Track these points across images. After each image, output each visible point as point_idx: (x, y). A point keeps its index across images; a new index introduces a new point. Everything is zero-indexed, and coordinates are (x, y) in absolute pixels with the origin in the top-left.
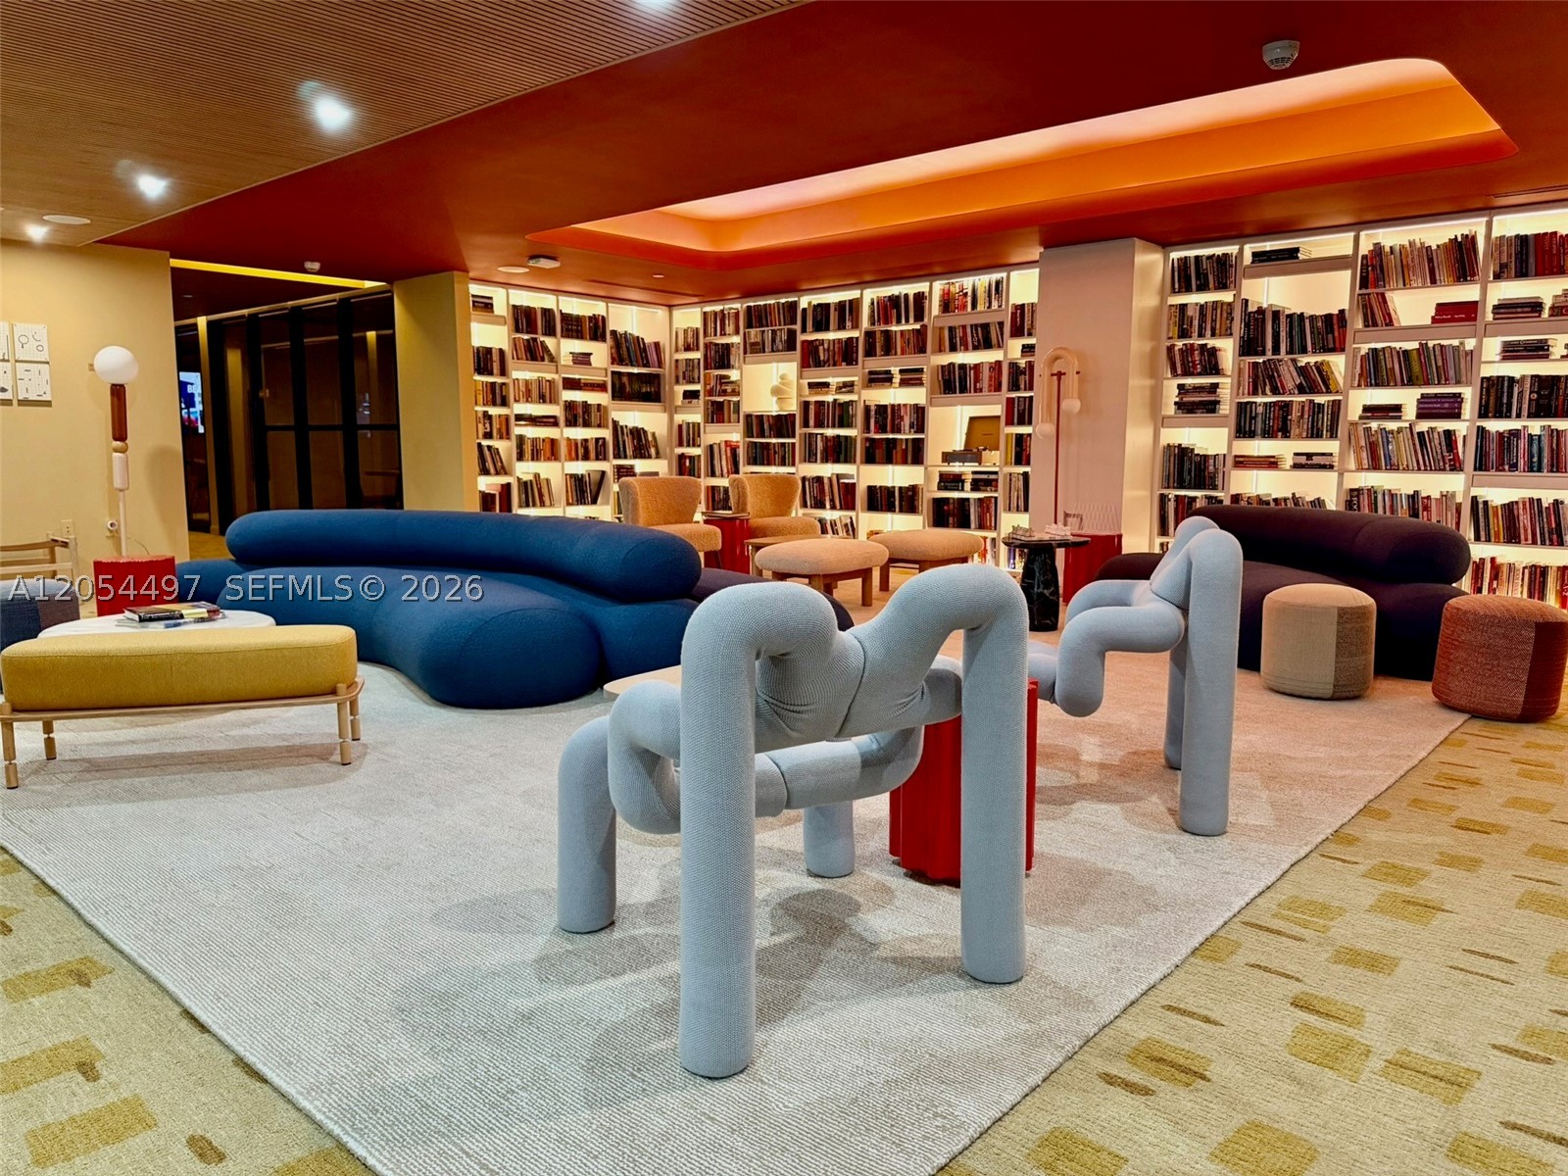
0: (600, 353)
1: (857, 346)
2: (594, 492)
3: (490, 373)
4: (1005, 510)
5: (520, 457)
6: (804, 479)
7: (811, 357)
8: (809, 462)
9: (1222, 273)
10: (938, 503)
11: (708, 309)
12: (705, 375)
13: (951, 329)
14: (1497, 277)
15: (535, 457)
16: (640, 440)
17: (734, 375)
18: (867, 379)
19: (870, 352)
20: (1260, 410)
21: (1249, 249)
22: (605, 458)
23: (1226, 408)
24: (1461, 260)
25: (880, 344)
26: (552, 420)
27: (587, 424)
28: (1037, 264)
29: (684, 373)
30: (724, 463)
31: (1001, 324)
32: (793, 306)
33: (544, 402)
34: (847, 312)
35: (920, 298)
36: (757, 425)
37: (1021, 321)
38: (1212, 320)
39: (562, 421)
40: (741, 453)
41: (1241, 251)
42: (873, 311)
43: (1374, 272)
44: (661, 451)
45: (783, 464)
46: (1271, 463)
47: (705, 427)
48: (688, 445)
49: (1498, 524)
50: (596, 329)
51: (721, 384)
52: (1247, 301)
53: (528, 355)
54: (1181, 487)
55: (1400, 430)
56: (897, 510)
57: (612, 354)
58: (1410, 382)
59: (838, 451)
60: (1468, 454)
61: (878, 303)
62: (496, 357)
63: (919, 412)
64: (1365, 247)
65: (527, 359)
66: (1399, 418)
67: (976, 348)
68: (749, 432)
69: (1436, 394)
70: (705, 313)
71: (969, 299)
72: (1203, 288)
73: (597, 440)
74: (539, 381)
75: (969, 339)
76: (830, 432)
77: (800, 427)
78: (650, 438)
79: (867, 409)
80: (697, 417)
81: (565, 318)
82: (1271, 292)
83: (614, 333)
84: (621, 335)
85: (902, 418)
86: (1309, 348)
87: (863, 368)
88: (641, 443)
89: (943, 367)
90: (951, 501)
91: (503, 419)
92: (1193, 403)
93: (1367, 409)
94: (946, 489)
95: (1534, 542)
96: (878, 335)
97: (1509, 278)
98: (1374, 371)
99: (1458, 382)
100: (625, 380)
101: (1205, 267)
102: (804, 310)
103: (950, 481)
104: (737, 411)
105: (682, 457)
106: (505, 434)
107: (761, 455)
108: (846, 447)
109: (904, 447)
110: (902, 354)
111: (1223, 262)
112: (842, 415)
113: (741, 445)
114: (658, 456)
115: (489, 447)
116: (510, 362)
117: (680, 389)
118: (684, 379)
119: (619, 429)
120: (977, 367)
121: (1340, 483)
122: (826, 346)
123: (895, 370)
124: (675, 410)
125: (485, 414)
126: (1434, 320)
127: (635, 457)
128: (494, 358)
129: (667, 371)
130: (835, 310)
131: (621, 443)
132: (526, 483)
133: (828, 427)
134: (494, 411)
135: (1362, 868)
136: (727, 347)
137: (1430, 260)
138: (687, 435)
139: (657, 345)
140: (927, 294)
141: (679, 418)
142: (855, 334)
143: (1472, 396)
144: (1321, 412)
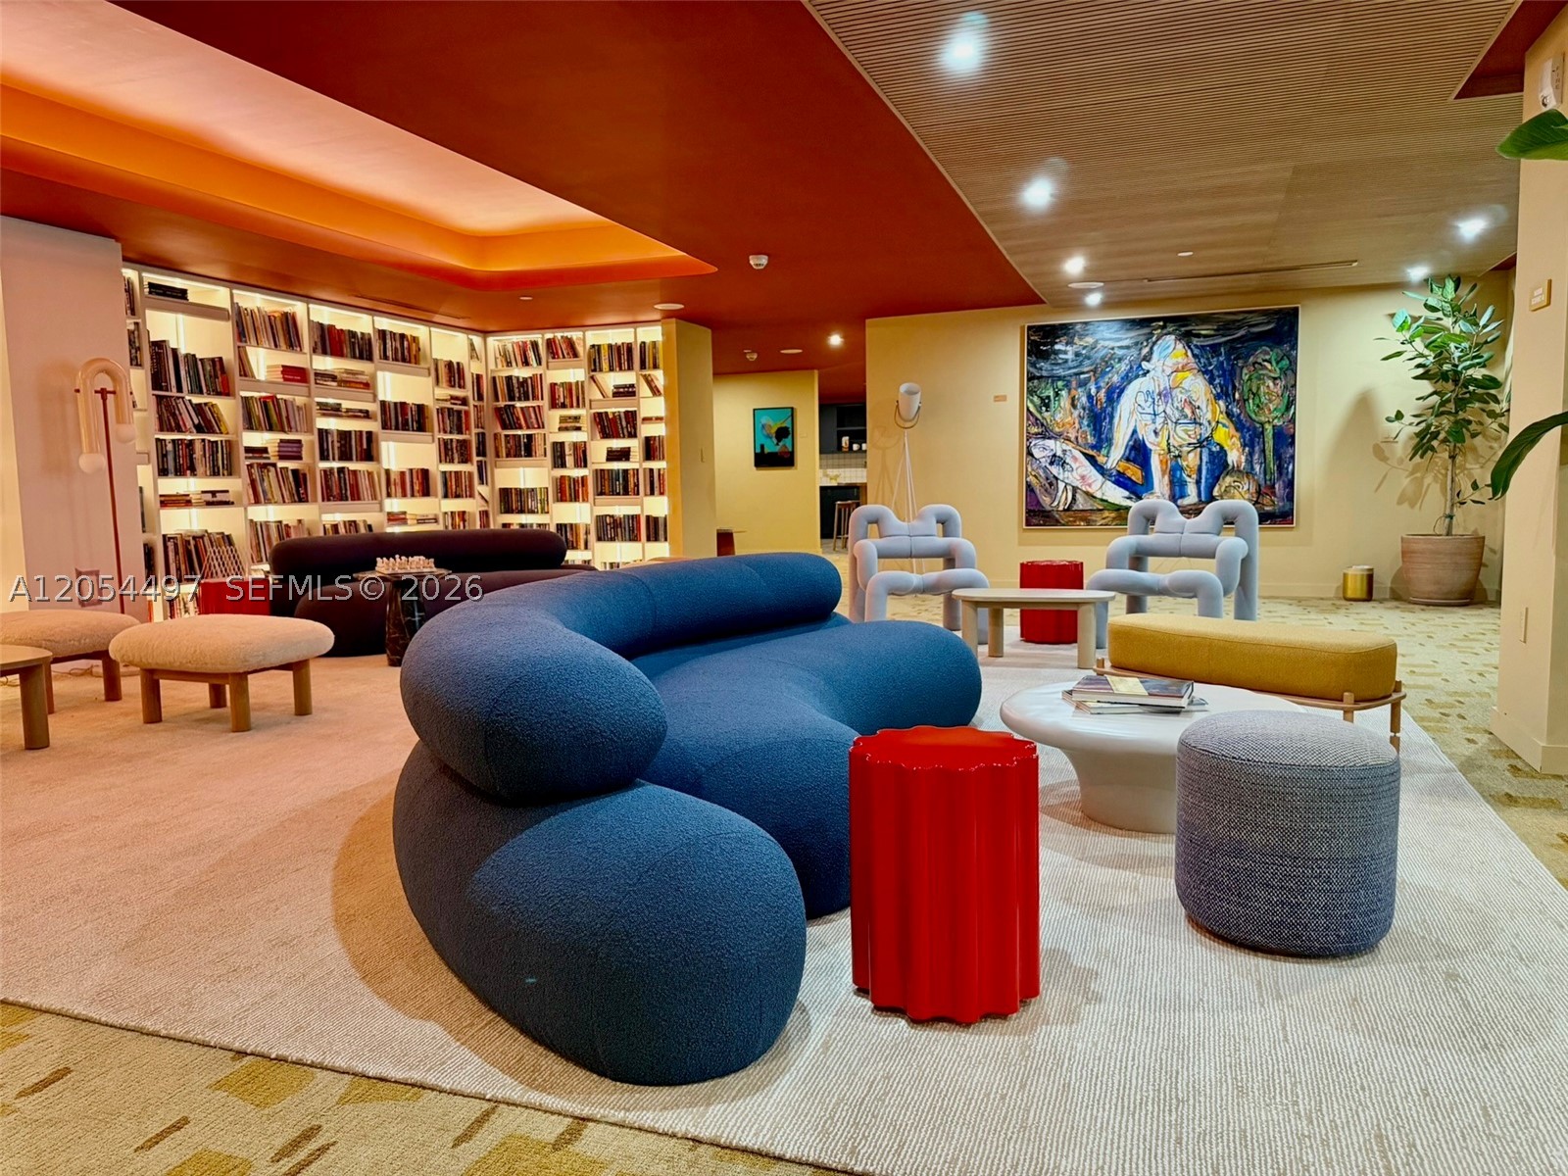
14: (315, 351)
20: (171, 447)
21: (148, 278)
23: (145, 444)
41: (139, 277)
43: (244, 327)
46: (185, 501)
52: (149, 332)
58: (271, 428)
60: (313, 488)
64: (235, 305)
69: (288, 440)
86: (205, 390)
93: (248, 450)
97: (319, 353)
99: (297, 431)
121: (246, 517)
126: (283, 378)
137: (271, 326)
143: (312, 442)
144: (217, 452)
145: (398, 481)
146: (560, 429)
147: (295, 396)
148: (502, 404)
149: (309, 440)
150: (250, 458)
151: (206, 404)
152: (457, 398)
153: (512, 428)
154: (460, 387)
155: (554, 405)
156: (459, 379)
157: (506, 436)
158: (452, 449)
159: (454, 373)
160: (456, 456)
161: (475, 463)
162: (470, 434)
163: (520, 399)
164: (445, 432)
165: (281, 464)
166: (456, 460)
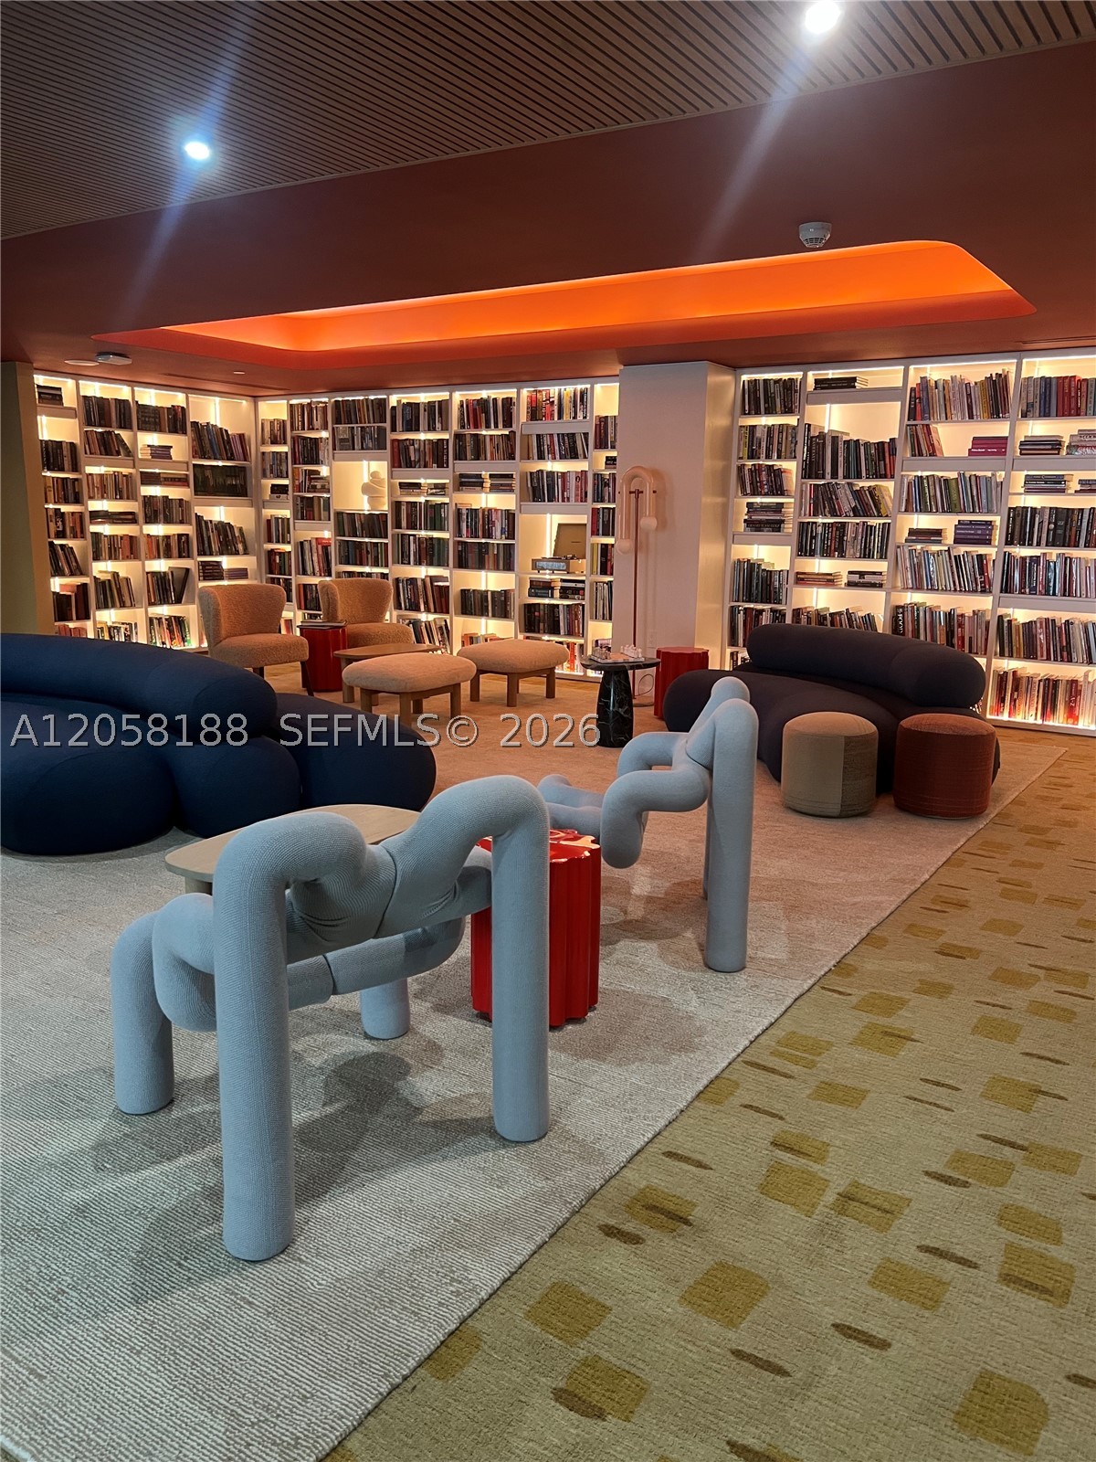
0: (179, 446)
1: (448, 448)
2: (178, 589)
3: (62, 470)
4: (591, 618)
5: (97, 558)
6: (397, 581)
7: (402, 457)
8: (402, 563)
9: (787, 397)
10: (529, 609)
11: (294, 402)
12: (293, 469)
13: (539, 436)
14: (1024, 415)
15: (113, 556)
16: (226, 536)
17: (324, 471)
18: (458, 483)
19: (460, 455)
20: (820, 530)
21: (812, 376)
22: (189, 556)
23: (790, 528)
24: (995, 397)
25: (470, 448)
26: (130, 517)
27: (168, 521)
28: (617, 378)
29: (271, 466)
30: (315, 558)
31: (586, 435)
32: (382, 403)
33: (121, 498)
34: (437, 413)
35: (508, 403)
36: (348, 522)
37: (604, 433)
38: (778, 443)
39: (141, 518)
40: (333, 551)
41: (805, 376)
42: (462, 414)
43: (921, 404)
44: (250, 549)
45: (376, 564)
46: (828, 580)
47: (294, 523)
48: (278, 542)
49: (1019, 640)
50: (175, 420)
51: (311, 479)
52: (809, 425)
53: (102, 448)
54: (750, 601)
55: (939, 553)
56: (490, 614)
57: (193, 447)
58: (950, 508)
59: (431, 553)
60: (995, 575)
61: (467, 406)
62: (66, 452)
63: (510, 516)
64: (914, 381)
65: (101, 454)
66: (939, 542)
67: (563, 457)
68: (339, 530)
69: (971, 521)
70: (291, 405)
71: (556, 408)
72: (770, 411)
73: (180, 536)
74: (116, 475)
75: (557, 448)
76: (423, 534)
77: (392, 528)
78: (237, 534)
79: (459, 512)
80: (287, 513)
81: (143, 408)
82: (833, 418)
83: (195, 424)
84: (203, 426)
85: (493, 523)
86: (864, 474)
87: (454, 472)
88: (227, 538)
89: (531, 473)
90: (542, 607)
91: (77, 516)
92: (760, 522)
93: (912, 532)
94: (536, 596)
95: (1048, 659)
96: (468, 438)
97: (1033, 417)
98: (919, 498)
99: (989, 512)
100: (208, 473)
101: (772, 391)
102: (394, 408)
103: (541, 588)
104: (327, 507)
105: (271, 553)
106: (79, 532)
107: (353, 554)
108: (439, 550)
109: (496, 553)
110: (492, 459)
111: (788, 386)
112: (434, 516)
113: (332, 542)
114: (246, 552)
115: (62, 546)
116: (82, 456)
117: (269, 482)
118: (271, 472)
119: (203, 525)
120: (564, 475)
121: (887, 601)
122: (416, 446)
123: (485, 474)
124: (264, 504)
125: (57, 511)
126: (970, 452)
127: (222, 554)
128: (65, 453)
129: (253, 463)
130: (425, 410)
131: (206, 539)
132: (104, 582)
133: (420, 529)
134: (65, 508)
135: (854, 1000)
136: (316, 441)
137: (969, 396)
138: (276, 530)
139: (241, 436)
140: (514, 400)
141: (268, 512)
142: (446, 436)
143: (1000, 524)
144: (872, 534)
147: (986, 469)
149: (1000, 521)
150: (912, 542)
151: (867, 488)
165: (957, 549)
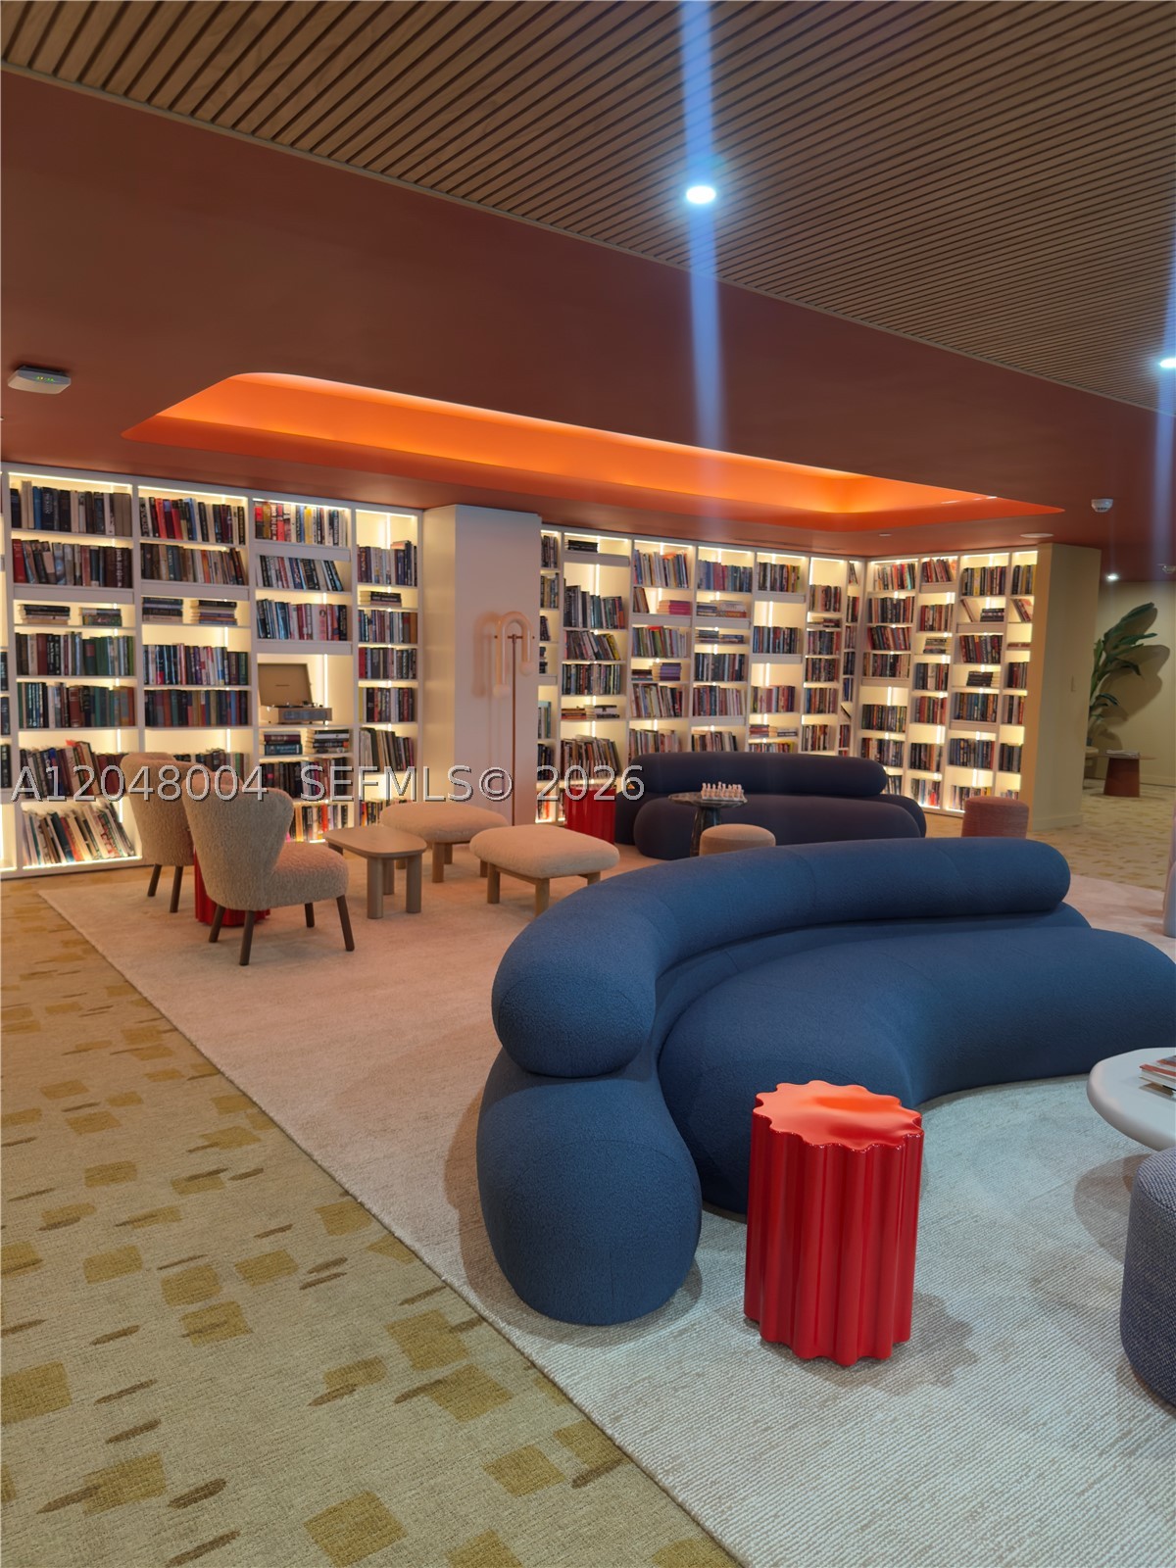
7: (30, 568)
8: (35, 727)
14: (699, 587)
18: (142, 610)
19: (151, 572)
20: (574, 671)
23: (554, 670)
25: (166, 563)
34: (106, 510)
35: (223, 511)
41: (562, 537)
42: (144, 516)
43: (641, 569)
46: (582, 714)
52: (565, 579)
58: (656, 654)
59: (88, 710)
60: (690, 703)
61: (153, 506)
63: (240, 658)
64: (636, 552)
69: (669, 663)
71: (293, 528)
75: (288, 575)
76: (71, 682)
77: (15, 674)
85: (203, 665)
87: (139, 594)
89: (265, 604)
90: (276, 768)
93: (636, 672)
94: (278, 753)
96: (162, 552)
97: (703, 589)
98: (639, 644)
99: (682, 656)
101: (550, 547)
102: (15, 492)
103: (281, 744)
109: (203, 703)
110: (204, 581)
120: (301, 608)
121: (624, 729)
122: (58, 553)
123: (188, 600)
126: (668, 611)
130: (80, 504)
133: (68, 674)
137: (664, 568)
140: (232, 510)
142: (122, 544)
143: (689, 666)
144: (610, 674)
145: (764, 698)
146: (925, 651)
147: (678, 624)
148: (874, 625)
149: (687, 663)
150: (635, 679)
151: (605, 636)
152: (830, 621)
153: (880, 649)
154: (835, 610)
155: (923, 627)
156: (835, 603)
157: (875, 655)
158: (820, 669)
159: (830, 597)
160: (823, 674)
161: (841, 681)
162: (839, 654)
163: (891, 622)
164: (815, 653)
165: (661, 684)
166: (823, 679)
